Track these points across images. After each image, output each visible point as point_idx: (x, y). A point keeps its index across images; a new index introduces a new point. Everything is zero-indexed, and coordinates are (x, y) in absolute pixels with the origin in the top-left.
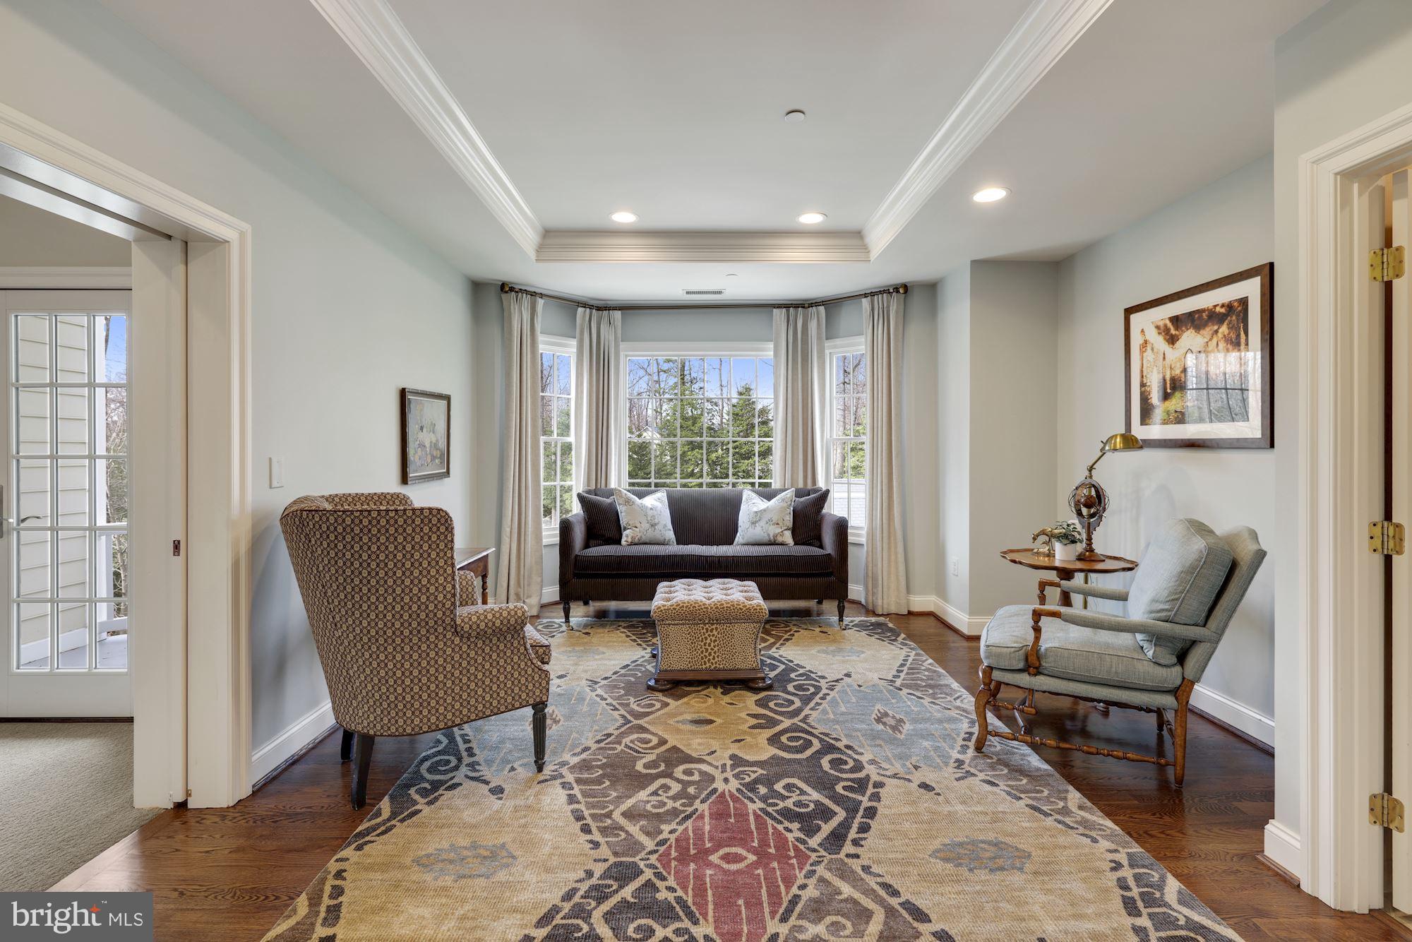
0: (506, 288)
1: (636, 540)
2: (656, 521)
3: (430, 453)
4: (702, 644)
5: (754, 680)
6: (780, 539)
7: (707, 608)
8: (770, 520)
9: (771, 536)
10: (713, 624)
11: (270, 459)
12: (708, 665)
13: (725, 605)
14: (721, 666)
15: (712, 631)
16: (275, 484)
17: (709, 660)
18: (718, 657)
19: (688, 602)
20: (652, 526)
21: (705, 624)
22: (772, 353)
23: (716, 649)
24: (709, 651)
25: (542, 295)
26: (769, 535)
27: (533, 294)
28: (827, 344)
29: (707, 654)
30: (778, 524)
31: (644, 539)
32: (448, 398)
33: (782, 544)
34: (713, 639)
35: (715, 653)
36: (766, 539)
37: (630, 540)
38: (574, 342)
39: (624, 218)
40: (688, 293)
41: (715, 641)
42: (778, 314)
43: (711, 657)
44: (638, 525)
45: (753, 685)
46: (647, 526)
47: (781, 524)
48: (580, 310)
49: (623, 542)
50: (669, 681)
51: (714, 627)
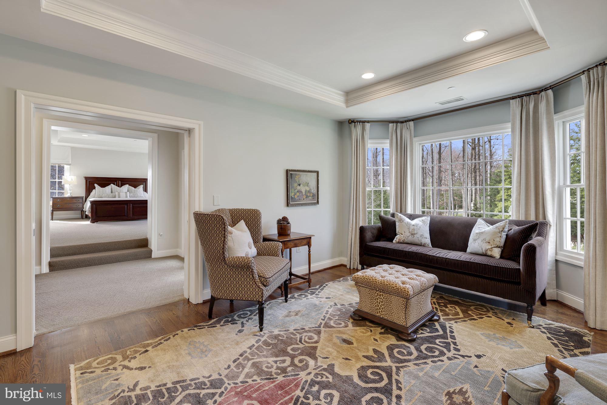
0: (352, 122)
1: (401, 241)
2: (415, 232)
3: (305, 194)
4: (376, 301)
5: (402, 333)
6: (489, 253)
7: (376, 282)
8: (484, 239)
9: (484, 250)
10: (381, 292)
11: (213, 196)
12: (379, 314)
13: (386, 283)
14: (386, 318)
15: (380, 295)
16: (215, 204)
17: (379, 312)
18: (384, 311)
19: (368, 276)
20: (412, 234)
21: (377, 291)
22: (510, 130)
23: (383, 307)
24: (379, 307)
25: (368, 122)
26: (482, 249)
27: (364, 122)
28: (555, 117)
29: (378, 308)
30: (489, 243)
31: (406, 241)
32: (318, 172)
33: (491, 256)
34: (381, 300)
35: (382, 308)
36: (480, 252)
37: (397, 241)
38: (388, 141)
39: (369, 76)
40: (442, 104)
41: (382, 302)
42: (514, 103)
43: (381, 311)
44: (403, 233)
45: (400, 335)
46: (409, 234)
47: (491, 243)
48: (391, 125)
49: (394, 241)
50: (360, 316)
51: (381, 293)
